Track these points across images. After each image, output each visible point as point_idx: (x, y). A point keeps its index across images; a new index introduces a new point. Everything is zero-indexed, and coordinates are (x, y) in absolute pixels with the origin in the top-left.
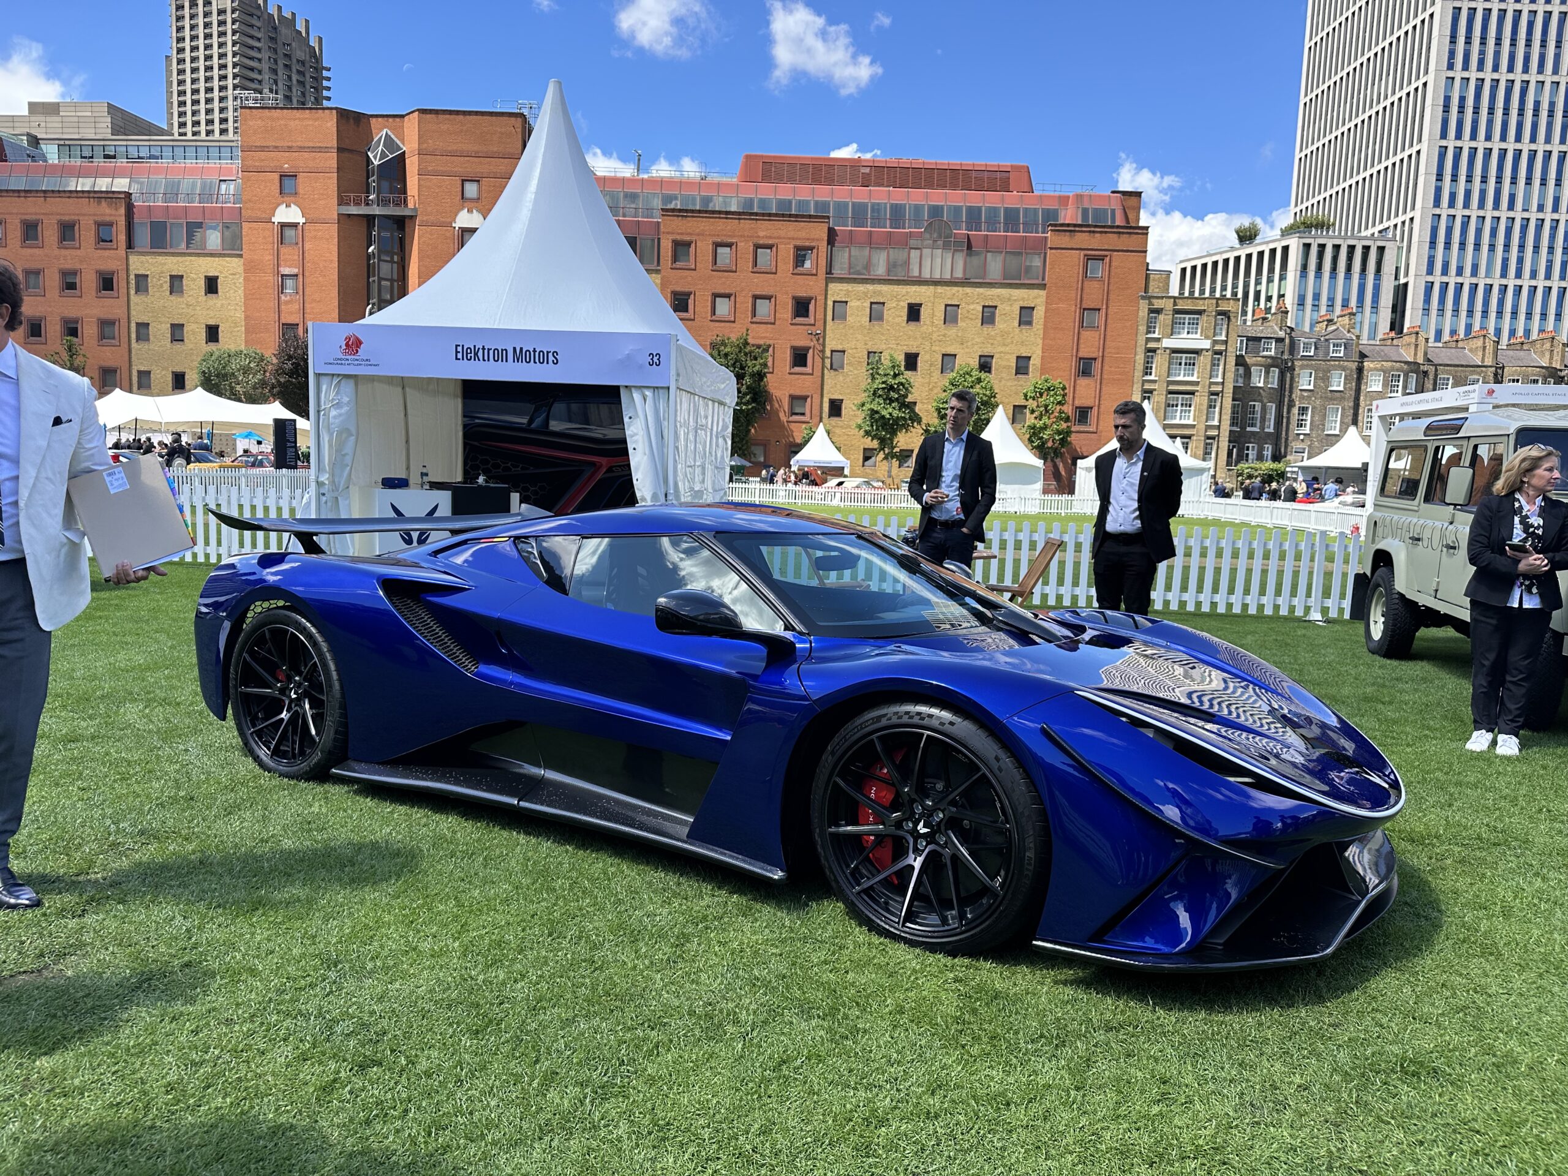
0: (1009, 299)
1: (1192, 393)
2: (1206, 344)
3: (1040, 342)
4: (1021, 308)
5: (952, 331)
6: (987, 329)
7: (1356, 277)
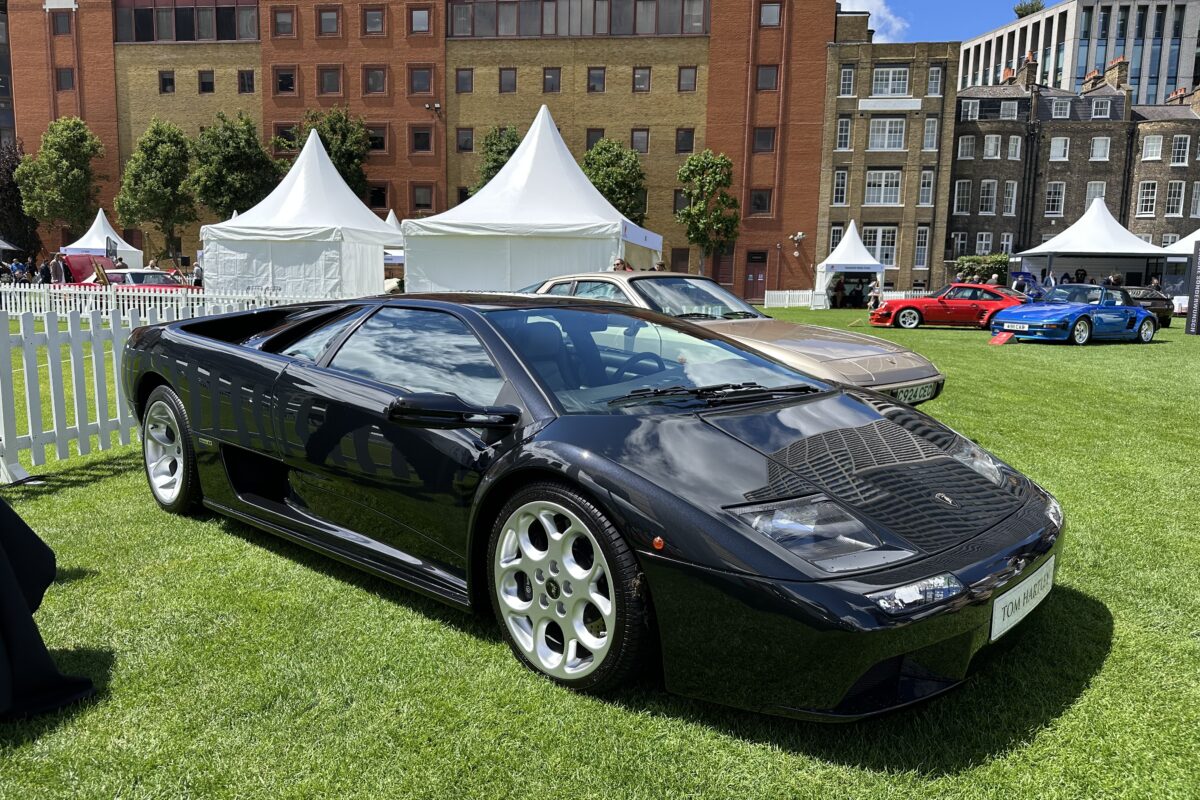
0: (665, 58)
1: (900, 168)
2: (916, 104)
3: (705, 110)
4: (681, 68)
5: (597, 101)
6: (640, 98)
7: (1149, 43)
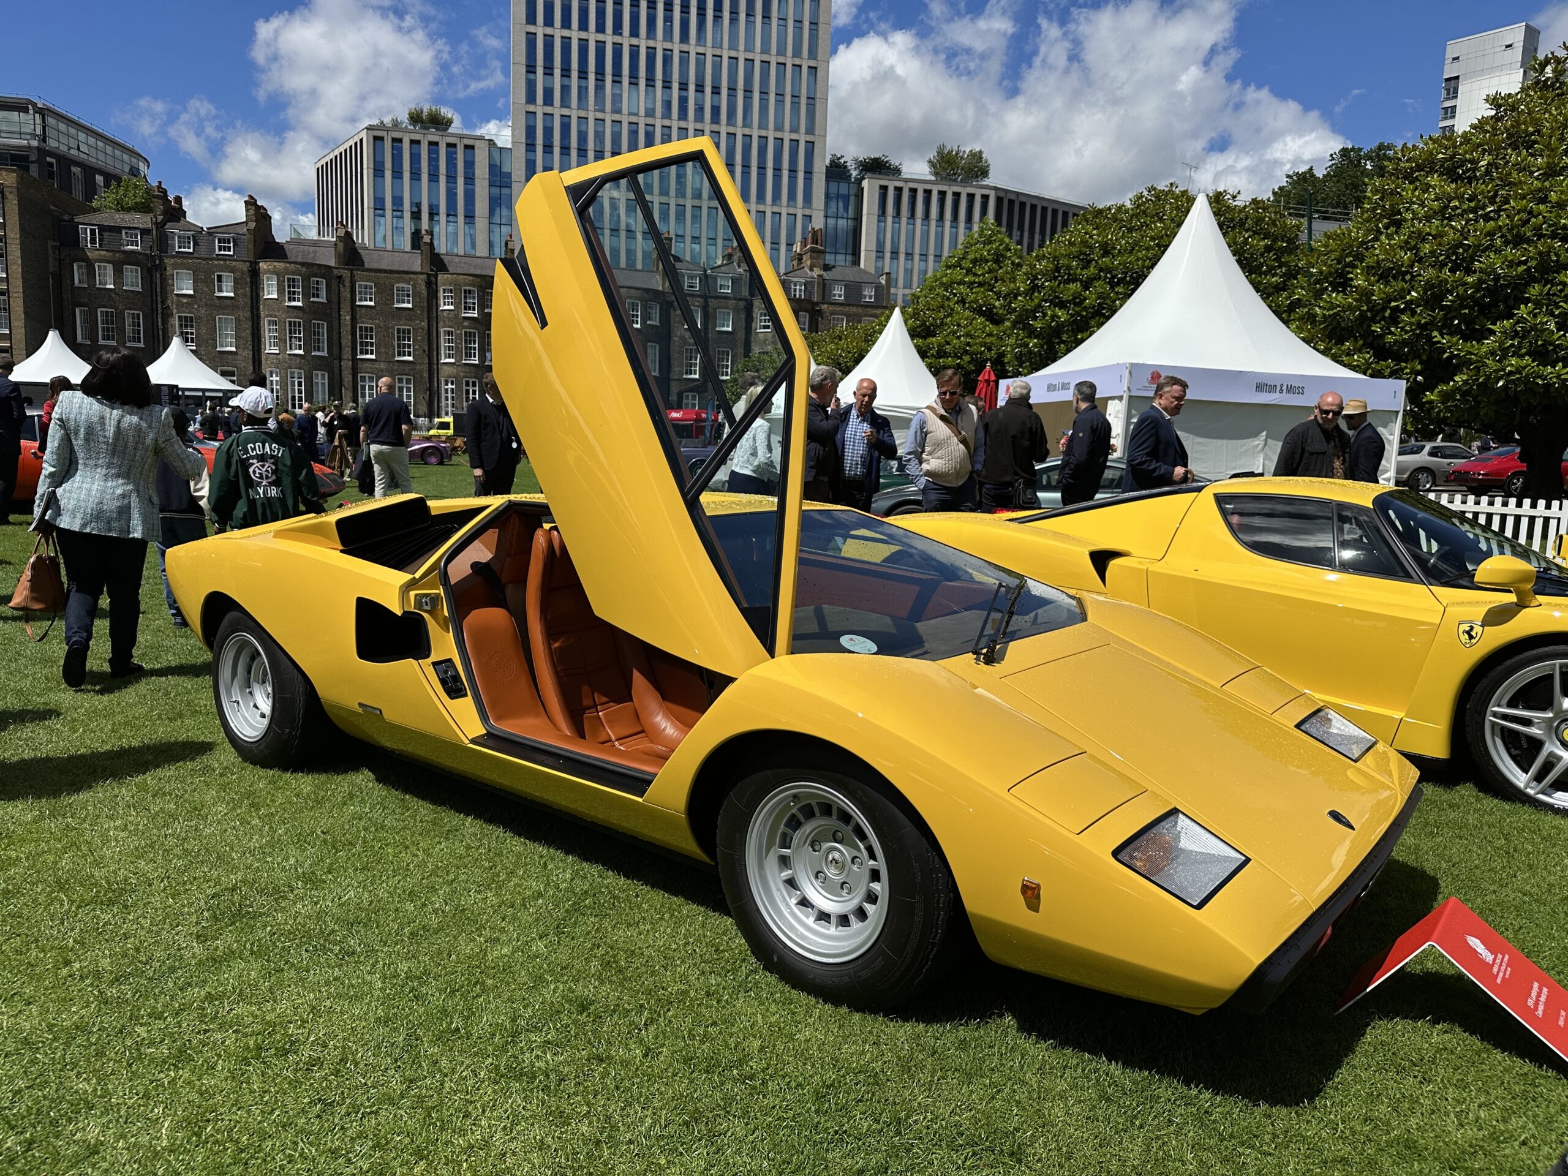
7: (443, 179)
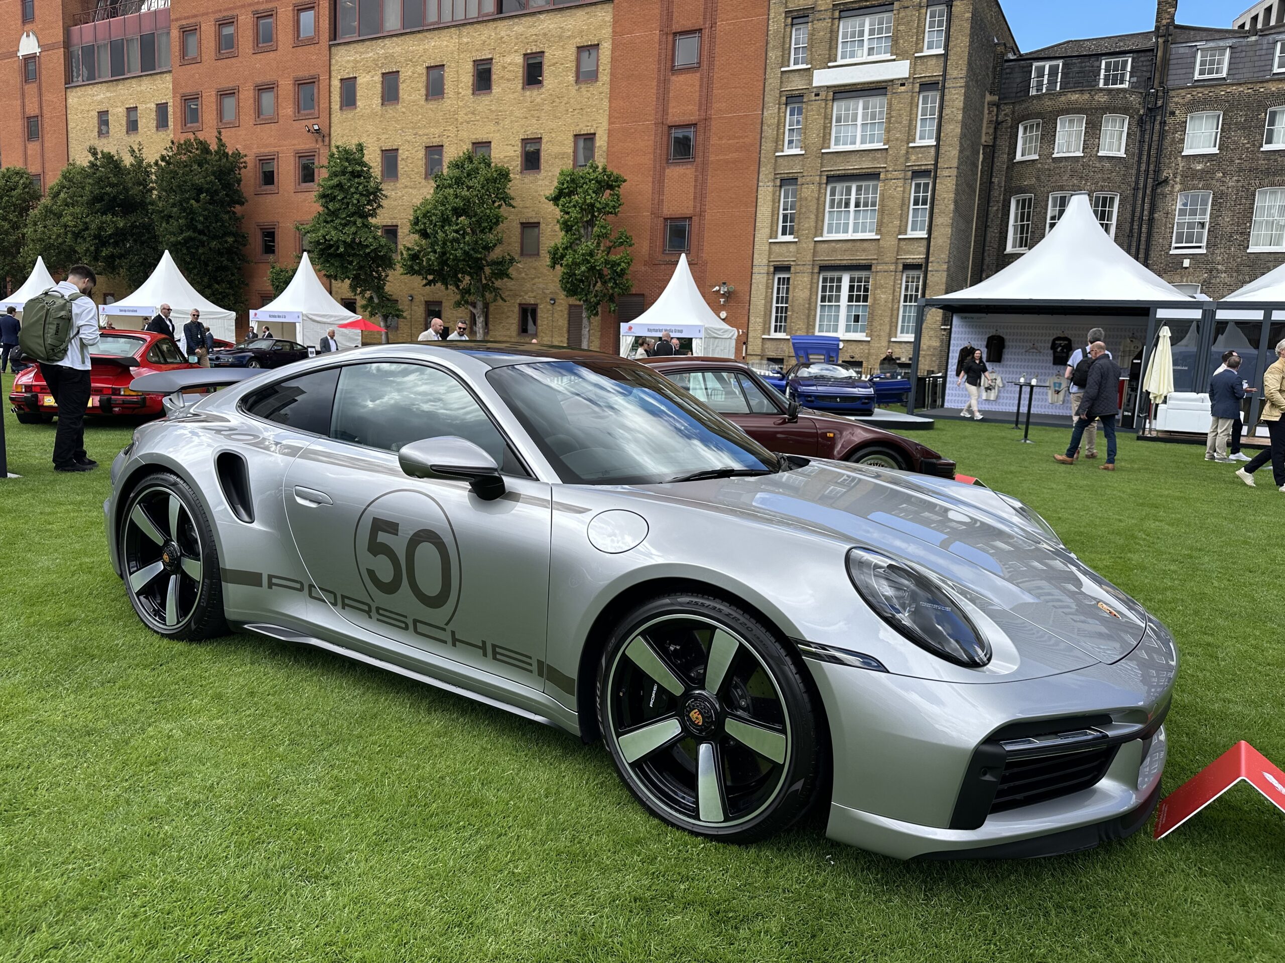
0: (560, 37)
1: (873, 176)
2: (901, 69)
3: (606, 104)
4: (580, 49)
5: (484, 104)
6: (533, 94)
